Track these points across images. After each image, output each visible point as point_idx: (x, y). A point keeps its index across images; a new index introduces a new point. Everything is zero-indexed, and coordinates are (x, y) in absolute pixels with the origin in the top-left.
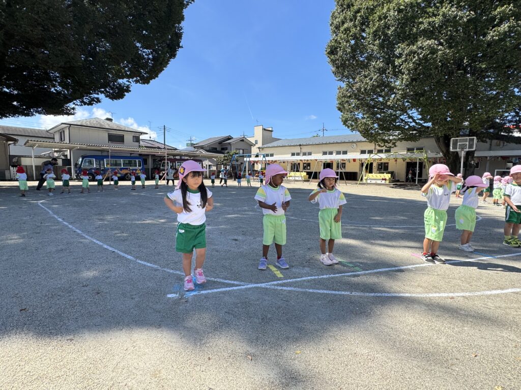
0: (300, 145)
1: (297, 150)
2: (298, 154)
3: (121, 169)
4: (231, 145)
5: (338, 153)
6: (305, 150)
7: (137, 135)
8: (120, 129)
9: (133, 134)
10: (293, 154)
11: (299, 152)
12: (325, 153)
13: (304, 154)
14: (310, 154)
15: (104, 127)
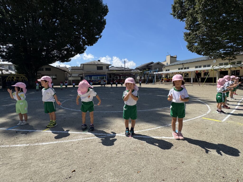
0: (182, 64)
1: (181, 66)
2: (182, 69)
3: (98, 80)
4: (152, 66)
5: (205, 66)
6: (185, 66)
7: (108, 66)
8: (101, 64)
9: (106, 66)
10: (179, 69)
11: (182, 67)
12: (197, 67)
13: (185, 68)
14: (188, 68)
15: (95, 64)
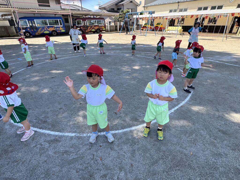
1: (175, 7)
2: (175, 11)
3: (49, 27)
4: (123, 6)
5: (213, 8)
10: (171, 11)
12: (200, 9)
13: (181, 11)
14: (186, 10)
